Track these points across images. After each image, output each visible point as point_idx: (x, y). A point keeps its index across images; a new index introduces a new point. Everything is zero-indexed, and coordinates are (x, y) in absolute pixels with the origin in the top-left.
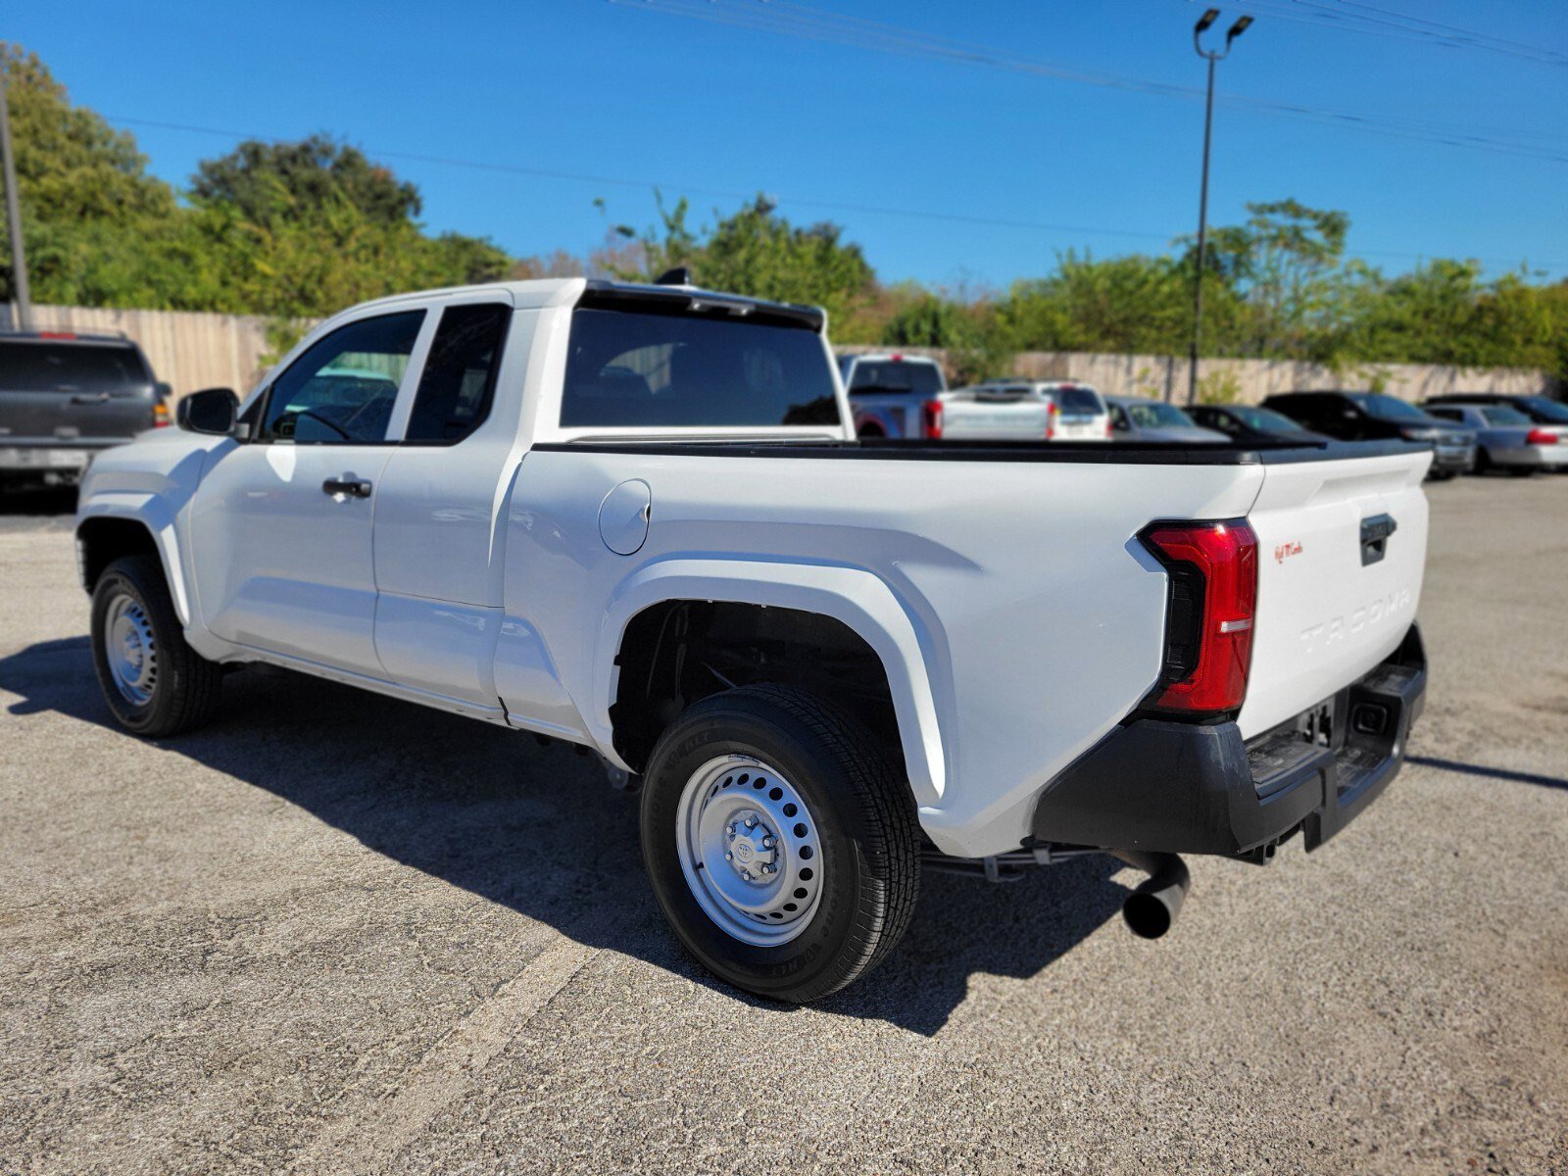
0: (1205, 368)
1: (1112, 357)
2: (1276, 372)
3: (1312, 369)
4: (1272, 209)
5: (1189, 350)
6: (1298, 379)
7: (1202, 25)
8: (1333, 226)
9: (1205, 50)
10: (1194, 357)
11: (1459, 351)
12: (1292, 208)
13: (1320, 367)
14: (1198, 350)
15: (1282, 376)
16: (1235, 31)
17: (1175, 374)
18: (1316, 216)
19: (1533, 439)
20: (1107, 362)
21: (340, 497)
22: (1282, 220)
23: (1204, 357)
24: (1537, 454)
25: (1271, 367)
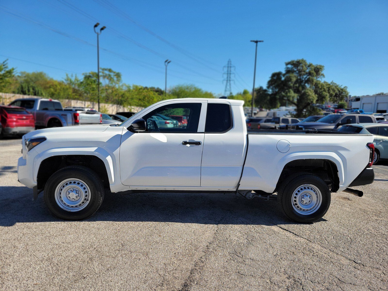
0: (102, 105)
1: (81, 102)
2: (113, 107)
3: (119, 107)
4: (106, 70)
5: (97, 101)
6: (117, 109)
7: (96, 26)
8: (118, 75)
9: (97, 32)
10: (99, 103)
11: (142, 104)
12: (110, 70)
13: (121, 106)
14: (100, 101)
15: (114, 108)
16: (102, 29)
17: (94, 106)
18: (114, 73)
19: (166, 123)
20: (80, 103)
21: (188, 145)
22: (107, 72)
23: (101, 103)
24: (167, 126)
25: (112, 106)
